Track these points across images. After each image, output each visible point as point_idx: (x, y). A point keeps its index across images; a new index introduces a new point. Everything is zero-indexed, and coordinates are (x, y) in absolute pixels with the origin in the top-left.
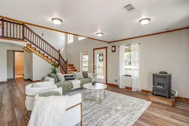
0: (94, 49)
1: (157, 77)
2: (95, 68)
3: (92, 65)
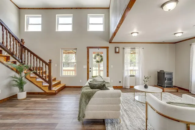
0: (88, 48)
1: (166, 74)
2: (90, 71)
3: (85, 67)
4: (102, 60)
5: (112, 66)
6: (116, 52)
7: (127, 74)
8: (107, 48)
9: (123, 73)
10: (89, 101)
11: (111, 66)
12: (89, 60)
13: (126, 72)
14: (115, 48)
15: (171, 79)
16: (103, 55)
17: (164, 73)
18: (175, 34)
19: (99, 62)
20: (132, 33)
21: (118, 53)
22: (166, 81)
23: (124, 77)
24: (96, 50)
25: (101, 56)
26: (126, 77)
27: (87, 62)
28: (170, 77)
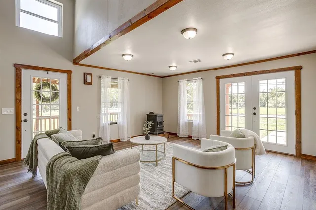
1: (158, 117)
2: (25, 121)
3: (10, 111)
4: (55, 96)
5: (78, 108)
6: (86, 82)
7: (105, 120)
8: (69, 73)
9: (99, 119)
10: (84, 188)
11: (76, 109)
12: (21, 96)
13: (103, 117)
14: (85, 75)
15: (161, 123)
16: (58, 86)
17: (156, 116)
18: (169, 67)
19: (49, 100)
20: (123, 55)
21: (91, 84)
22: (158, 126)
23: (101, 125)
24: (43, 75)
25: (54, 88)
26: (103, 126)
27: (16, 99)
28: (161, 121)
